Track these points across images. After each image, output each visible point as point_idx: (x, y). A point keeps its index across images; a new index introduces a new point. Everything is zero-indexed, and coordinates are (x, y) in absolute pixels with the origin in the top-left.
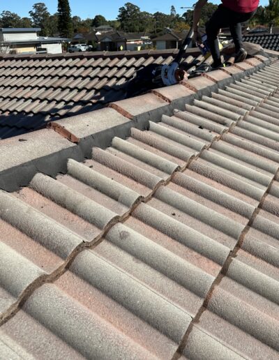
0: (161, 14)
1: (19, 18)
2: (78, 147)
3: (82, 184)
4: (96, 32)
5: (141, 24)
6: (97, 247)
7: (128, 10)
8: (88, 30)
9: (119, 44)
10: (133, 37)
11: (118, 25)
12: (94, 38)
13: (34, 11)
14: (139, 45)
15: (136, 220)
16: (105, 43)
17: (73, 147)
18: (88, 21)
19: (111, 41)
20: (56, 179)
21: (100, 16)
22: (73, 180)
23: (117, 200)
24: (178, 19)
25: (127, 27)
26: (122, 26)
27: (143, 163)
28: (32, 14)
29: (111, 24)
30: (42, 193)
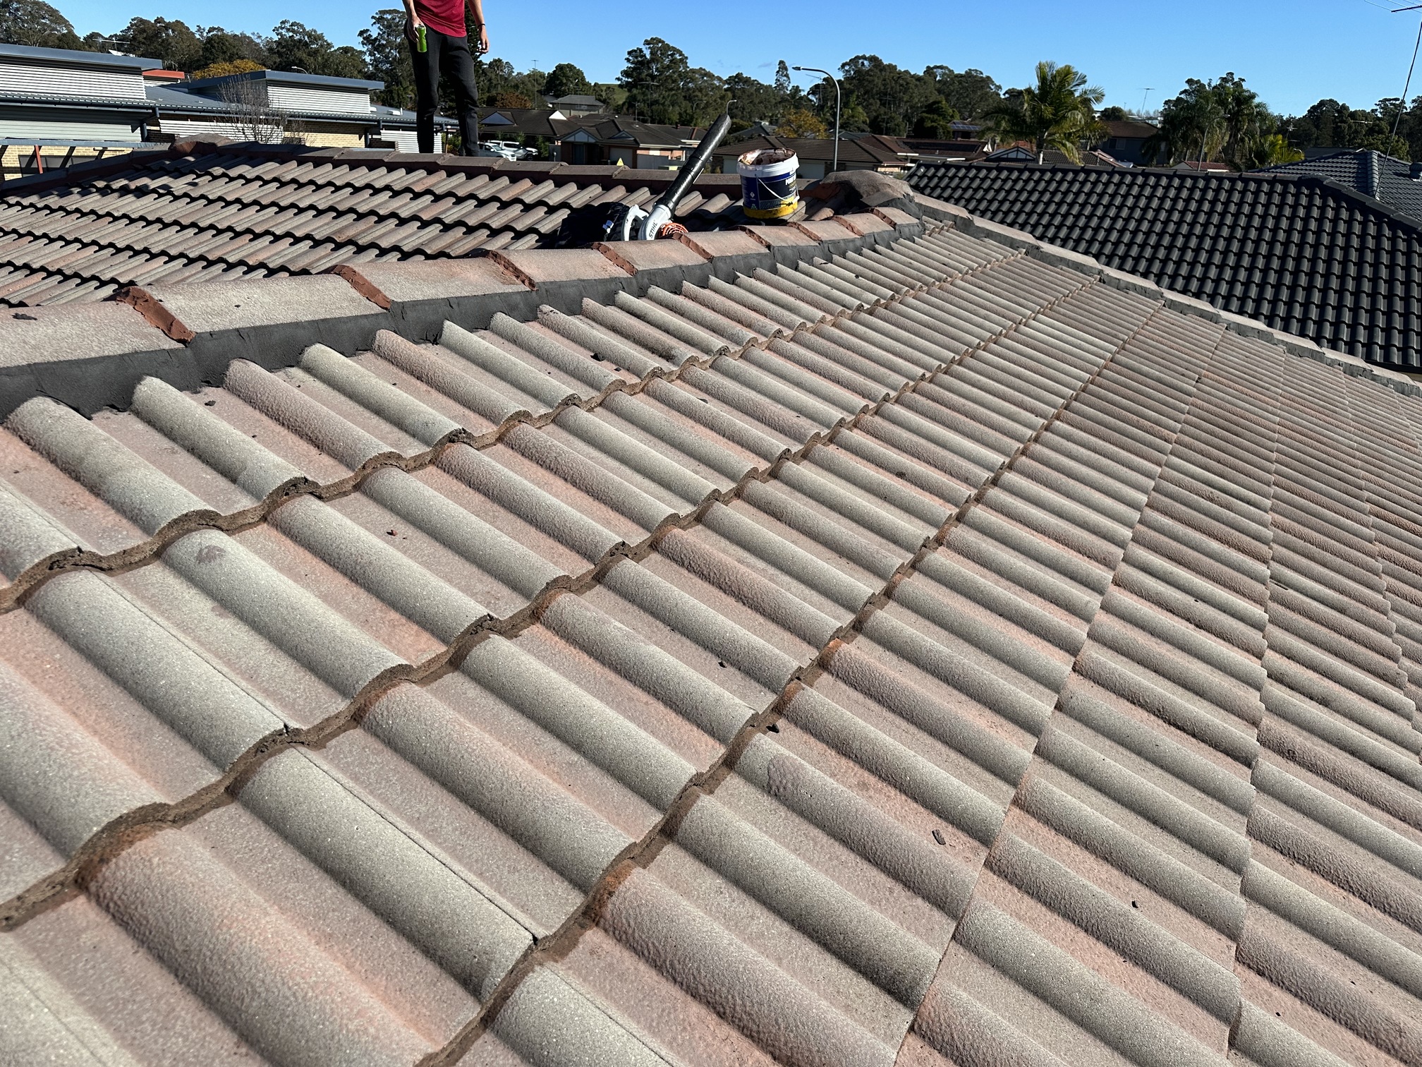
0: (747, 81)
1: (329, 45)
2: (189, 352)
3: (158, 436)
4: (553, 111)
5: (685, 103)
6: (128, 574)
7: (652, 60)
8: (529, 105)
9: (614, 152)
10: (656, 139)
11: (621, 97)
12: (545, 129)
13: (374, 32)
14: (672, 163)
15: (274, 532)
16: (574, 144)
17: (170, 352)
18: (535, 76)
19: (592, 140)
20: (90, 419)
21: (570, 67)
22: (140, 426)
23: (234, 480)
24: (795, 99)
25: (646, 109)
26: (631, 102)
27: (367, 414)
28: (368, 40)
29: (601, 92)
30: (31, 443)
